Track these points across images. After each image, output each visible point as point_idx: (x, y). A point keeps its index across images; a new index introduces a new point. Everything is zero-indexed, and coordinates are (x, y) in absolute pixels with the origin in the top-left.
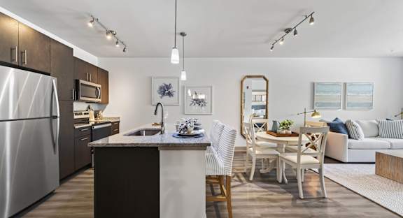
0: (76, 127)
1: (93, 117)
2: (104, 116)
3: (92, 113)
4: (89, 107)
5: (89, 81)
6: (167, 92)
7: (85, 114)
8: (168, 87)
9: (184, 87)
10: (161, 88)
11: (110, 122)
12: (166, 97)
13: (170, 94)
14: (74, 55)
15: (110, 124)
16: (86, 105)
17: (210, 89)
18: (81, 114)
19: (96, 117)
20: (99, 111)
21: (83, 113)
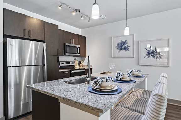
0: (60, 71)
1: (78, 65)
2: (84, 65)
3: (77, 63)
4: (75, 59)
5: (72, 44)
6: (123, 47)
7: (72, 63)
8: (124, 43)
9: (138, 42)
10: (118, 45)
11: (84, 69)
12: (123, 52)
13: (126, 49)
14: (59, 29)
15: (84, 70)
16: (74, 58)
17: (166, 41)
18: (70, 63)
19: (79, 65)
20: (81, 61)
21: (71, 62)
